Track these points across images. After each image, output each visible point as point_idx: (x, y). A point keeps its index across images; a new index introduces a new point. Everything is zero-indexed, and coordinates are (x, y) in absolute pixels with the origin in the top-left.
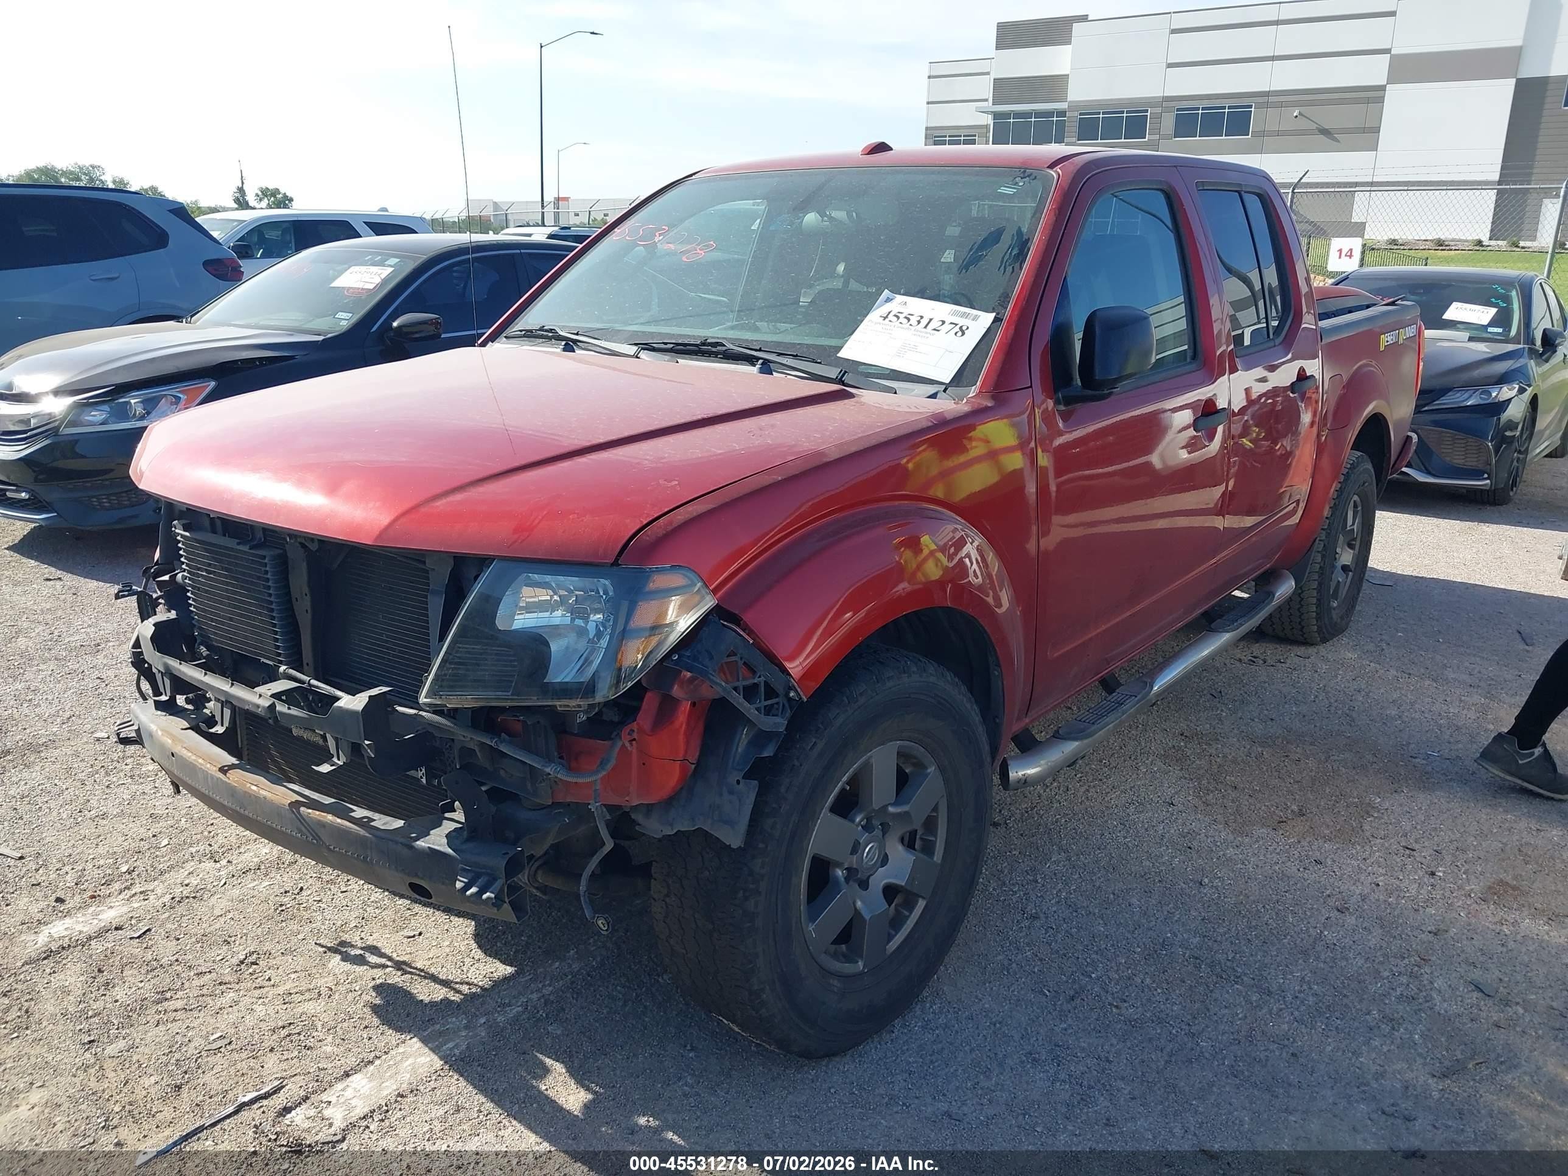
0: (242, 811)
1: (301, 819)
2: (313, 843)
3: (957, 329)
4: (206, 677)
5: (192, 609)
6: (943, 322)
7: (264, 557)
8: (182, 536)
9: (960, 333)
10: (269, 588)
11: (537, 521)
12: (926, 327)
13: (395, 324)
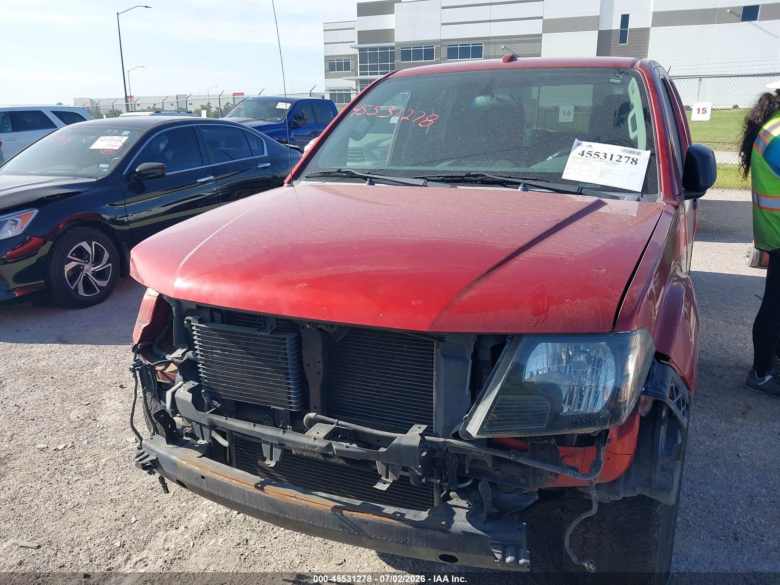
0: (282, 515)
1: (345, 519)
2: (354, 534)
3: (631, 160)
4: (256, 427)
5: (202, 375)
6: (621, 157)
7: (285, 339)
8: (197, 327)
9: (634, 163)
10: (287, 359)
11: (546, 307)
12: (611, 159)
13: (137, 170)
